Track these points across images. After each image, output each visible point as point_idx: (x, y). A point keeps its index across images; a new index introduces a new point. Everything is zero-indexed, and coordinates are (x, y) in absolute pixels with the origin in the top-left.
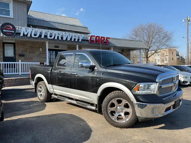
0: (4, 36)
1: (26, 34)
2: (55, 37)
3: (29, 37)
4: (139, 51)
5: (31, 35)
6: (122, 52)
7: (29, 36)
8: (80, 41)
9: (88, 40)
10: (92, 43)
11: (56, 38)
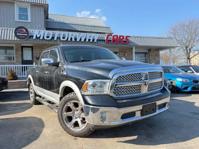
0: (18, 39)
1: (38, 36)
2: (68, 38)
3: (42, 40)
4: (169, 50)
5: (43, 37)
6: (149, 52)
7: (41, 38)
8: (95, 41)
9: (104, 40)
10: (108, 43)
11: (69, 40)
